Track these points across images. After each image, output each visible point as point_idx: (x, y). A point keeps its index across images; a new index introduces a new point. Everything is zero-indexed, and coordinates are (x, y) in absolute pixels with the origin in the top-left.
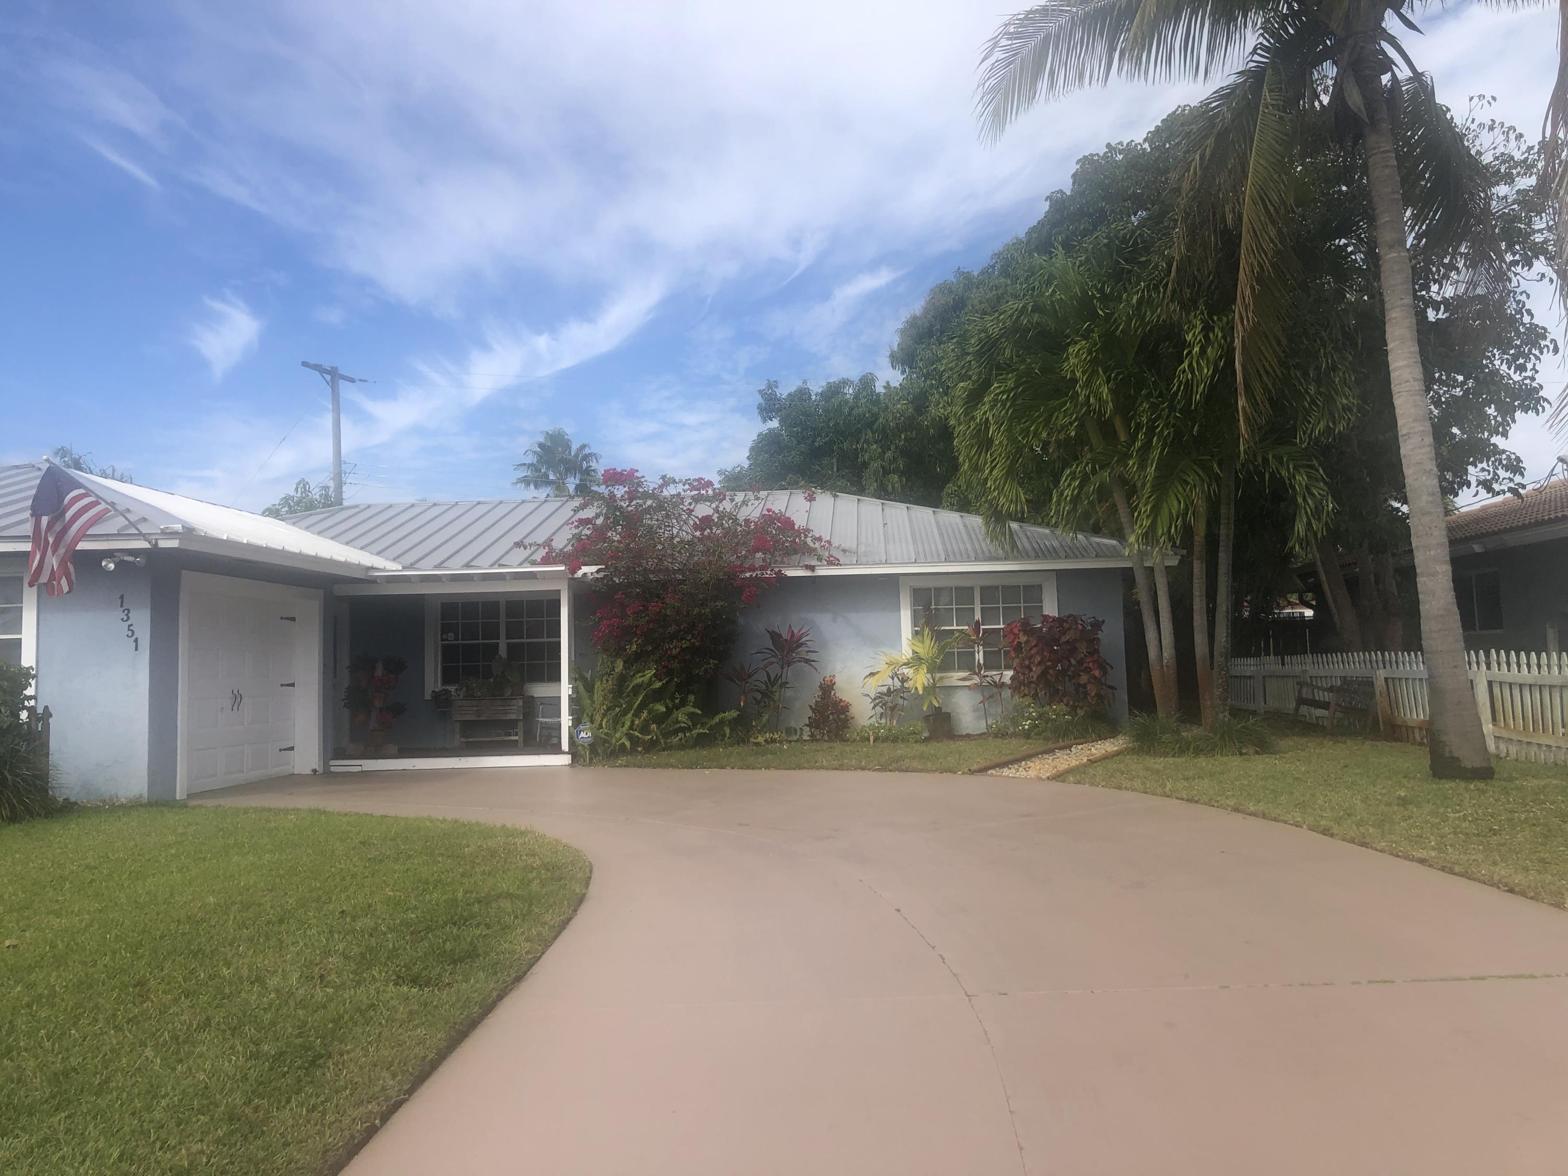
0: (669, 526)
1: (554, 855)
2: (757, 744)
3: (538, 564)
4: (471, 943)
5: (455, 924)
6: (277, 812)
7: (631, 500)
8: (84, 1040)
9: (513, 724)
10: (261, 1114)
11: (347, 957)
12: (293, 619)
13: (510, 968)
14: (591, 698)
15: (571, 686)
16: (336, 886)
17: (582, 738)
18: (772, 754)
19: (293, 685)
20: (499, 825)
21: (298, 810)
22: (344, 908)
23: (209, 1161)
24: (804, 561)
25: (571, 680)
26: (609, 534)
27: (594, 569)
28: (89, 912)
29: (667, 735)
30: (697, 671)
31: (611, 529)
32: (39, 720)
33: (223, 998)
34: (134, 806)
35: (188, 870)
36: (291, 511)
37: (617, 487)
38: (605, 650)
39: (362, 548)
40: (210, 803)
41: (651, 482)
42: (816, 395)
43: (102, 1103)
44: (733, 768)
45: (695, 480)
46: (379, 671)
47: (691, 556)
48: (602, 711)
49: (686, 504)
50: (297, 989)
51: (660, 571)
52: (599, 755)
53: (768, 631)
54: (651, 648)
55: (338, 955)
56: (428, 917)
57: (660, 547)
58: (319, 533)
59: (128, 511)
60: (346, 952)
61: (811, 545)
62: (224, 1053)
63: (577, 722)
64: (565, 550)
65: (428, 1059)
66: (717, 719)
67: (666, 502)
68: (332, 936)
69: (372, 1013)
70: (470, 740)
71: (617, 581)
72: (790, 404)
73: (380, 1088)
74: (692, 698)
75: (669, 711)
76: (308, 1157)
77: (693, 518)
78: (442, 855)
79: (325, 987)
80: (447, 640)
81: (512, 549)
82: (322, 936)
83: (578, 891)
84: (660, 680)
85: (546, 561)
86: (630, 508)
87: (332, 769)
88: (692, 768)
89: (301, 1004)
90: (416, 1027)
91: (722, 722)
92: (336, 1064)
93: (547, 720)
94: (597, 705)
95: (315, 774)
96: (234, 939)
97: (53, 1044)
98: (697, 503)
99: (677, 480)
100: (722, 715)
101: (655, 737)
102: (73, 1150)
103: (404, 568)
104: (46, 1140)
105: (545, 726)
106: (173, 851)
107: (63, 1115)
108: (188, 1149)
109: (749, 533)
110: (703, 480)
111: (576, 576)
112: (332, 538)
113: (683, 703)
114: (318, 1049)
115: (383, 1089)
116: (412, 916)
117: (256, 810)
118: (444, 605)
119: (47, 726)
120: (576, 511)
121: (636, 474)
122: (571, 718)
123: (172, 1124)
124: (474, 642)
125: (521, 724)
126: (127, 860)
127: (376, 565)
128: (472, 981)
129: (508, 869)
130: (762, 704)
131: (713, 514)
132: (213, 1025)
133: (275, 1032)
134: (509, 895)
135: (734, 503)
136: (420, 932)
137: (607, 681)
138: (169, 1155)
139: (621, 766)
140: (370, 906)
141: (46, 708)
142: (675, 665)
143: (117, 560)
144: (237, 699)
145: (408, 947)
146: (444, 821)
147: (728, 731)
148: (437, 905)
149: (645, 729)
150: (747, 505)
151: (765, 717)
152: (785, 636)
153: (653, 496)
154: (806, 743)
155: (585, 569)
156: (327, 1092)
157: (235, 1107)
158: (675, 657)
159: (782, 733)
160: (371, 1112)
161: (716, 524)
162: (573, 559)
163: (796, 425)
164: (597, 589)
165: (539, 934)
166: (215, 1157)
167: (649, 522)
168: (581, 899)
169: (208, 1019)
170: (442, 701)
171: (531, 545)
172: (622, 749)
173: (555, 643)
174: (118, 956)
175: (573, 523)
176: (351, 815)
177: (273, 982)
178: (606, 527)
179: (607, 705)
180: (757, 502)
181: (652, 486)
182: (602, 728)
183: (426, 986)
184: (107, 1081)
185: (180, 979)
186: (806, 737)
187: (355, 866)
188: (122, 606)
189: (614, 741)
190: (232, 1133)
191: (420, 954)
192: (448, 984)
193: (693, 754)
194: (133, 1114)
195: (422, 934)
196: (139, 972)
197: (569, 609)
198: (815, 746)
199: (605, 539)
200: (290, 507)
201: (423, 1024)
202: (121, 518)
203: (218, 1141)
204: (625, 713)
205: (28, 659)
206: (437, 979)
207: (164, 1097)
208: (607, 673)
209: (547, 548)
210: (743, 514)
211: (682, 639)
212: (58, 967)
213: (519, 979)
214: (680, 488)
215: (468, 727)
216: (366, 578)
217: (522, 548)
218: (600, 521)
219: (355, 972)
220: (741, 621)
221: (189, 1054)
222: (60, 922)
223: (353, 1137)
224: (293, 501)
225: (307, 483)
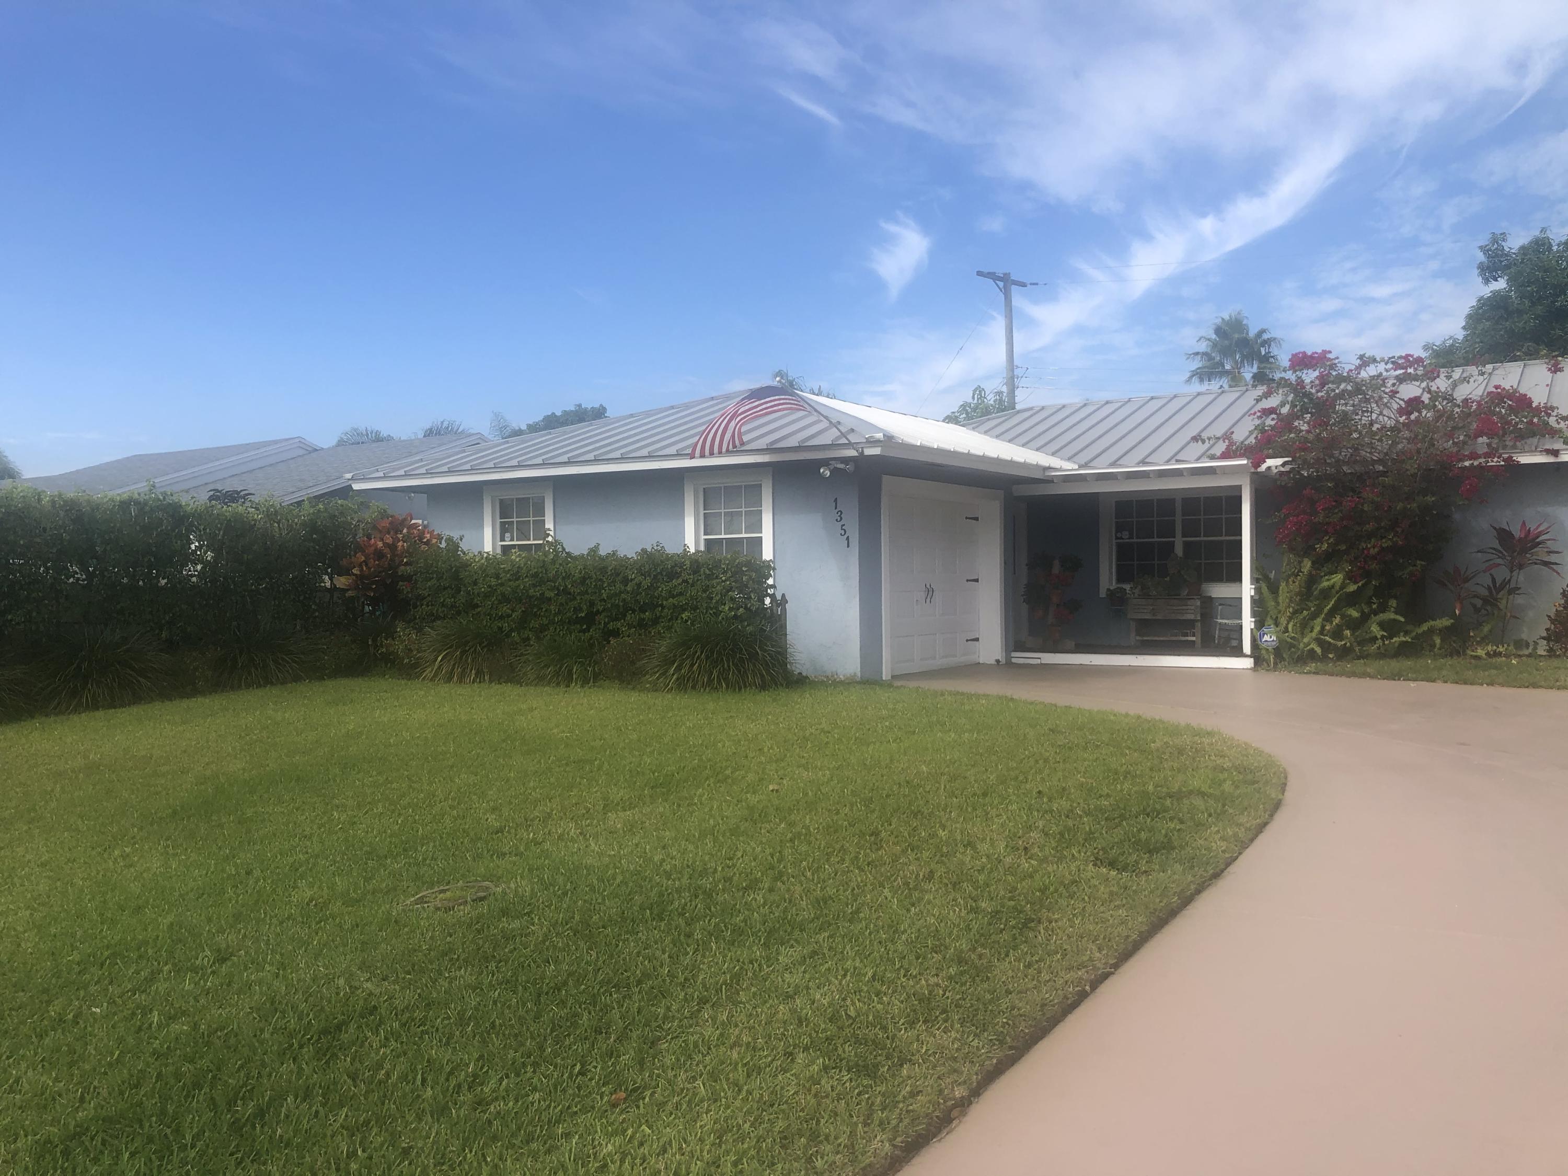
0: (1367, 411)
1: (1245, 758)
2: (1478, 658)
3: (1218, 458)
4: (1166, 836)
5: (1148, 815)
6: (969, 696)
7: (1323, 385)
8: (836, 875)
9: (1191, 624)
10: (985, 961)
11: (1046, 834)
12: (977, 519)
13: (1207, 864)
14: (1276, 600)
15: (1253, 586)
16: (1031, 768)
17: (1266, 641)
18: (1496, 668)
19: (977, 580)
20: (1183, 724)
21: (988, 695)
22: (1041, 789)
23: (945, 994)
24: (1544, 445)
25: (1255, 580)
26: (1296, 424)
27: (1279, 461)
28: (829, 769)
29: (1361, 643)
30: (1400, 574)
31: (1298, 418)
32: (778, 605)
33: (942, 856)
34: (849, 683)
35: (901, 741)
36: (969, 418)
37: (1305, 371)
38: (1292, 549)
39: (1037, 450)
40: (912, 684)
41: (1348, 363)
42: (1559, 245)
43: (857, 928)
44: (1446, 682)
45: (1400, 357)
46: (1056, 569)
47: (1395, 443)
48: (1288, 614)
49: (1389, 385)
50: (1004, 857)
51: (1356, 462)
52: (1284, 660)
53: (1495, 529)
54: (1344, 548)
55: (1038, 831)
56: (1122, 806)
57: (1355, 435)
58: (997, 437)
59: (839, 423)
60: (1046, 829)
61: (1555, 425)
62: (948, 903)
63: (1260, 623)
64: (1246, 443)
65: (1130, 939)
66: (1425, 627)
67: (1364, 385)
68: (1031, 813)
69: (1075, 889)
70: (1145, 638)
71: (1306, 475)
72: (1523, 259)
73: (1088, 957)
74: (1393, 603)
75: (1365, 618)
76: (1028, 1007)
77: (1398, 400)
78: (1129, 748)
79: (1029, 858)
80: (1121, 538)
81: (1188, 443)
82: (1022, 812)
83: (1273, 796)
84: (1355, 582)
85: (1225, 456)
86: (1320, 394)
87: (1014, 660)
88: (1395, 680)
89: (1011, 870)
90: (1118, 907)
91: (1431, 631)
92: (1046, 929)
93: (1226, 621)
94: (1282, 607)
95: (998, 664)
96: (946, 806)
97: (813, 874)
98: (1401, 383)
99: (1378, 359)
100: (1432, 623)
101: (1348, 644)
102: (836, 964)
103: (1081, 467)
104: (815, 953)
105: (1223, 628)
106: (887, 724)
107: (826, 934)
108: (927, 981)
109: (1469, 414)
110: (1412, 356)
111: (1259, 470)
112: (1010, 441)
113: (1383, 608)
114: (1029, 913)
115: (1091, 959)
116: (1106, 803)
117: (950, 693)
118: (1118, 503)
119: (784, 610)
120: (1258, 401)
121: (1329, 356)
122: (1253, 620)
123: (912, 957)
124: (1150, 540)
125: (1199, 624)
126: (852, 727)
127: (1052, 465)
128: (1169, 872)
129: (1197, 767)
130: (1483, 612)
131: (1422, 394)
132: (936, 877)
133: (989, 892)
134: (1202, 794)
135: (1451, 380)
136: (1114, 820)
137: (1294, 582)
138: (911, 983)
139: (1309, 673)
140: (1064, 789)
141: (783, 595)
142: (1374, 566)
143: (832, 467)
144: (930, 592)
145: (1104, 832)
146: (1127, 715)
147: (1438, 641)
148: (1129, 795)
149: (1337, 634)
150: (1468, 382)
151: (1486, 629)
152: (1517, 533)
153: (1347, 379)
154: (1542, 659)
155: (1270, 462)
156: (1040, 952)
157: (962, 951)
158: (1374, 558)
159: (1508, 646)
160: (1081, 978)
161: (1426, 407)
162: (1256, 453)
163: (1530, 283)
164: (1283, 484)
165: (1235, 835)
166: (949, 991)
167: (1344, 408)
168: (1277, 805)
169: (931, 872)
170: (1117, 600)
171: (1209, 439)
172: (1312, 655)
173: (1235, 541)
174: (855, 808)
175: (1255, 413)
176: (1037, 704)
177: (983, 847)
178: (1293, 416)
179: (1293, 608)
180: (1481, 378)
181: (1347, 367)
182: (1288, 632)
183: (1123, 870)
184: (857, 911)
185: (906, 834)
186: (1541, 651)
187: (1046, 750)
188: (836, 508)
189: (1302, 645)
190: (962, 973)
191: (1116, 840)
192: (1146, 872)
193: (1395, 665)
194: (880, 942)
195: (1116, 821)
196: (872, 823)
197: (1251, 505)
198: (1556, 662)
199: (1291, 429)
200: (967, 413)
201: (1124, 905)
202: (835, 429)
203: (950, 978)
204: (1314, 616)
205: (767, 554)
206: (1133, 866)
207: (903, 933)
208: (1293, 574)
209: (1227, 441)
210: (1461, 393)
211: (1382, 538)
212: (810, 811)
213: (1217, 876)
214: (1381, 367)
215: (1144, 625)
216: (1043, 478)
217: (1200, 442)
218: (1285, 410)
219: (1055, 849)
220: (1457, 516)
221: (920, 900)
222: (808, 774)
223: (1066, 997)
224: (970, 407)
225: (983, 389)
